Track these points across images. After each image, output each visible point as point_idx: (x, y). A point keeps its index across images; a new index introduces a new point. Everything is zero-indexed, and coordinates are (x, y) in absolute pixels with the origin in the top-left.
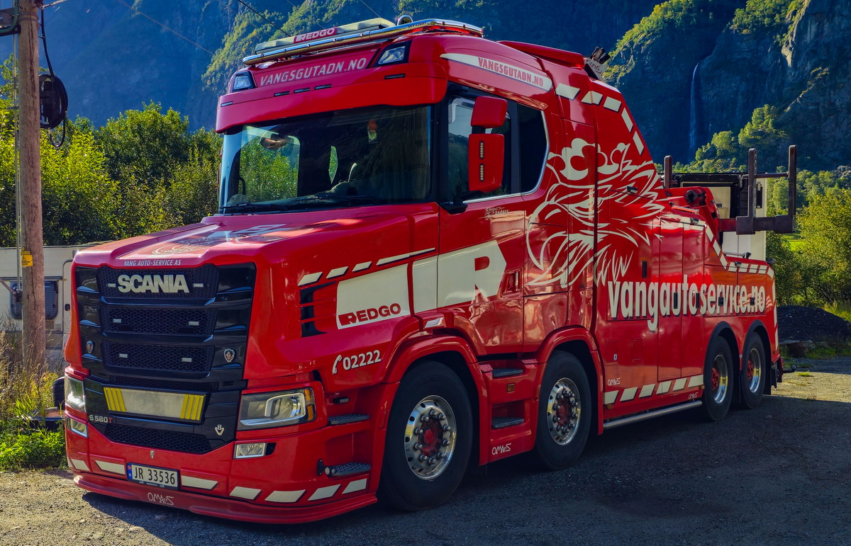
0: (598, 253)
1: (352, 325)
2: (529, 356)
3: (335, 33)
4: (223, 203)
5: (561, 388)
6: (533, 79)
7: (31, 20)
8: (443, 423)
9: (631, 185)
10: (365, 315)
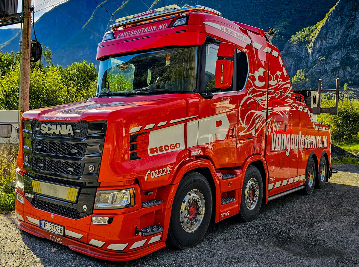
0: (268, 121)
1: (156, 154)
2: (238, 168)
3: (153, 13)
4: (98, 92)
5: (251, 183)
6: (243, 39)
7: (28, 17)
8: (199, 203)
9: (282, 90)
10: (163, 149)
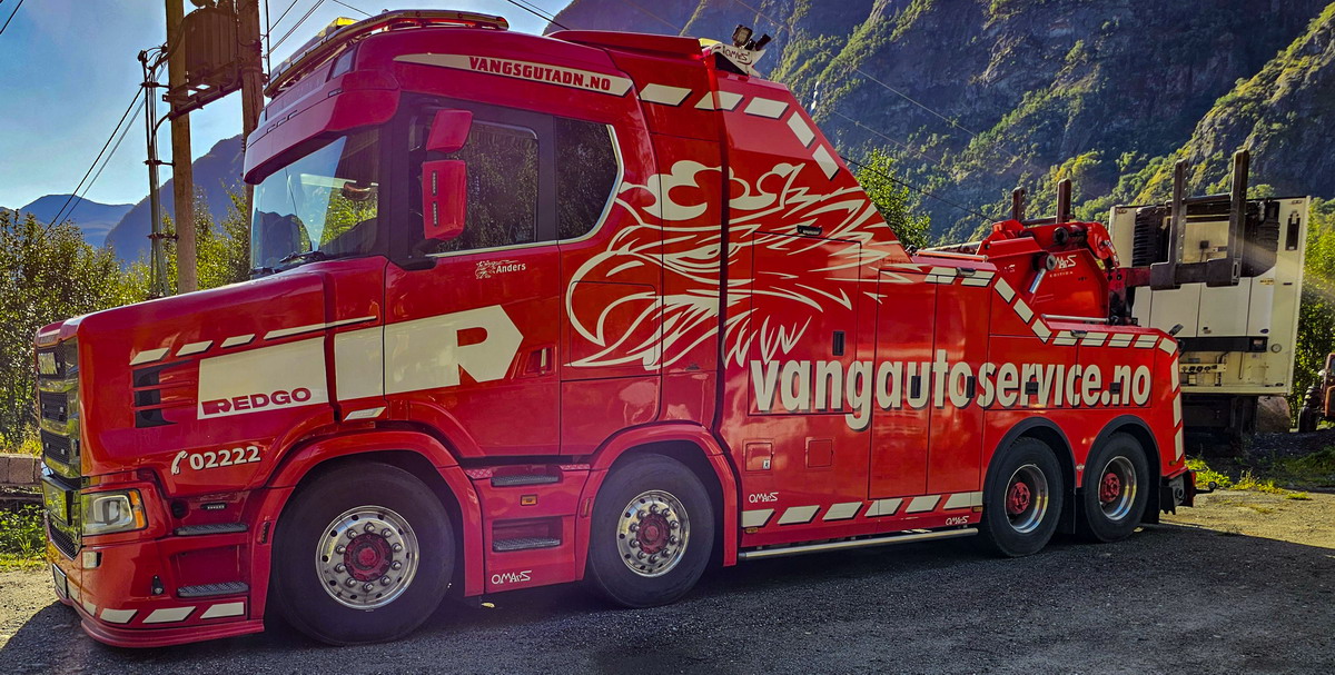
0: (728, 322)
2: (572, 460)
5: (648, 502)
6: (586, 81)
8: (391, 541)
9: (807, 224)
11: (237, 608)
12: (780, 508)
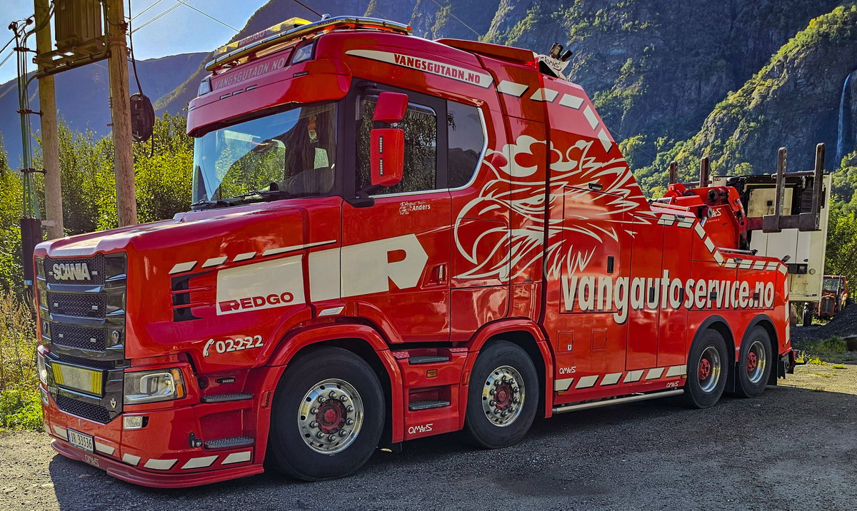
0: (549, 249)
1: (234, 311)
2: (461, 345)
5: (501, 375)
6: (466, 76)
7: (119, 45)
8: (346, 404)
9: (594, 182)
10: (250, 303)
11: (245, 456)
12: (577, 377)
